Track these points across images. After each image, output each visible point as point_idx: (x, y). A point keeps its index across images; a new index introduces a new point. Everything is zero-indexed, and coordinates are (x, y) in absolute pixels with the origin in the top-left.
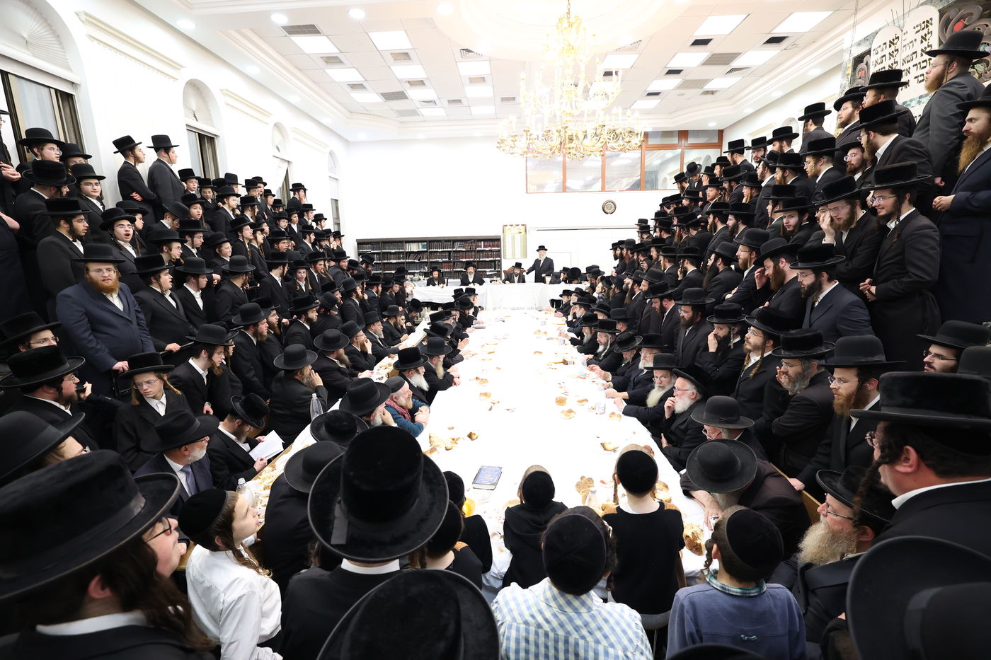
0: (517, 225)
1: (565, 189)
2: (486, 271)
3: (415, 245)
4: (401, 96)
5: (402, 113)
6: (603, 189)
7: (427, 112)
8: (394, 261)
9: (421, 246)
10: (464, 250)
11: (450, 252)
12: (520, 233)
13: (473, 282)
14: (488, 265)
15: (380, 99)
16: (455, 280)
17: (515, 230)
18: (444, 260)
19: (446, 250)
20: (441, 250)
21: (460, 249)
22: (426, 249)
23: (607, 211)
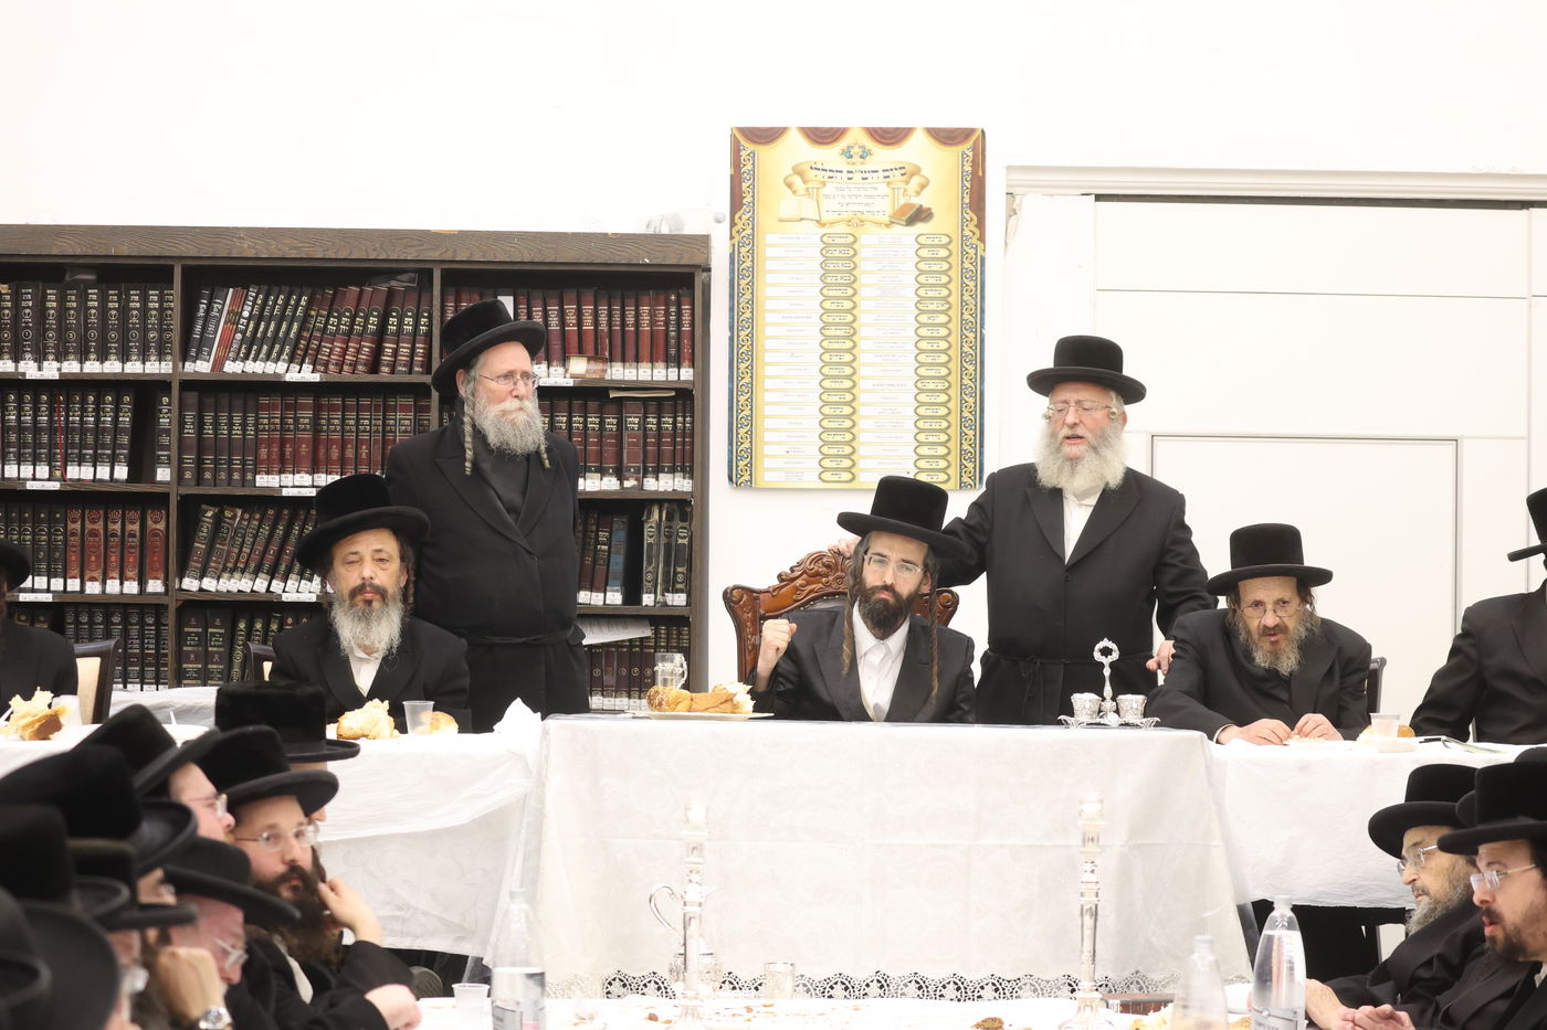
0: (889, 137)
10: (306, 374)
11: (146, 392)
12: (919, 215)
18: (80, 472)
19: (113, 367)
20: (51, 370)
21: (256, 367)
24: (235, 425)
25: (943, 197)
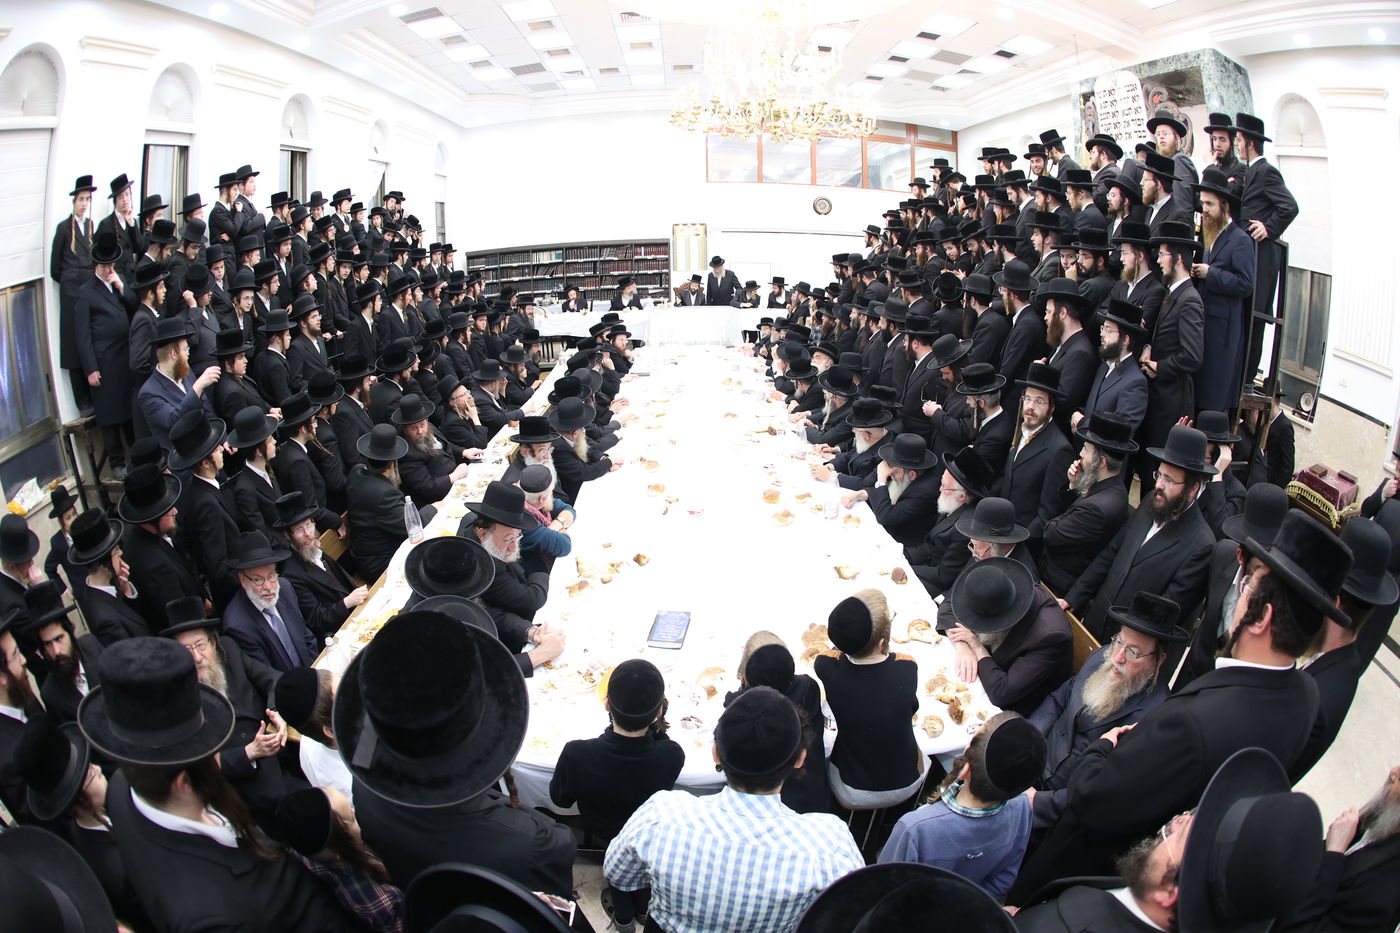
0: (694, 225)
1: (761, 178)
2: (647, 289)
3: (546, 254)
4: (537, 68)
5: (536, 88)
6: (813, 182)
7: (572, 84)
8: (516, 279)
9: (554, 257)
10: (616, 259)
11: (595, 262)
12: (698, 237)
13: (630, 305)
14: (650, 279)
15: (510, 75)
16: (603, 302)
17: (690, 231)
18: (587, 273)
19: (590, 259)
20: (582, 260)
21: (610, 258)
22: (561, 260)
23: (819, 210)
24: (607, 266)
25: (701, 232)
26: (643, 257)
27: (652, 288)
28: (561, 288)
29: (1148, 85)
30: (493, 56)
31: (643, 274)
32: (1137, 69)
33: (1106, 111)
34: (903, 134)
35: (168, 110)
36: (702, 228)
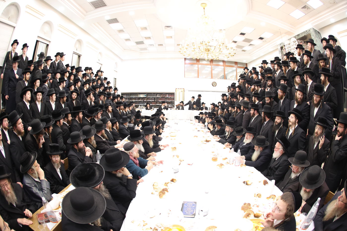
1: (198, 77)
3: (142, 95)
4: (142, 43)
5: (142, 49)
6: (212, 78)
7: (150, 48)
9: (144, 96)
10: (160, 97)
11: (155, 98)
12: (182, 91)
15: (135, 44)
17: (180, 90)
18: (153, 101)
19: (154, 97)
20: (151, 97)
22: (146, 97)
23: (213, 85)
24: (158, 99)
25: (183, 91)
26: (167, 97)
27: (170, 106)
28: (146, 104)
29: (299, 41)
30: (131, 37)
31: (167, 102)
32: (295, 37)
33: (288, 49)
34: (234, 65)
35: (45, 33)
36: (183, 90)
